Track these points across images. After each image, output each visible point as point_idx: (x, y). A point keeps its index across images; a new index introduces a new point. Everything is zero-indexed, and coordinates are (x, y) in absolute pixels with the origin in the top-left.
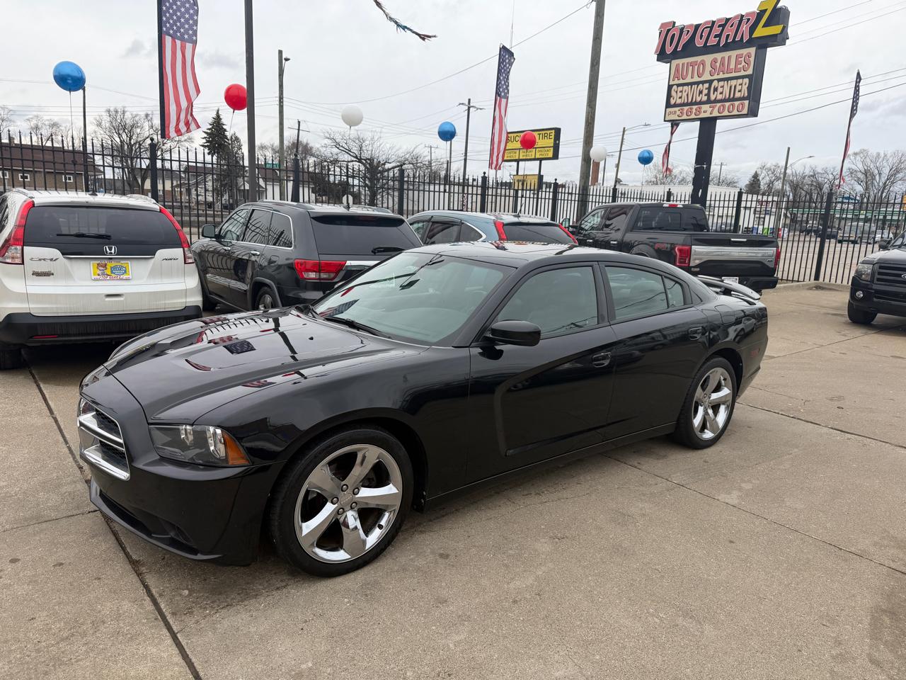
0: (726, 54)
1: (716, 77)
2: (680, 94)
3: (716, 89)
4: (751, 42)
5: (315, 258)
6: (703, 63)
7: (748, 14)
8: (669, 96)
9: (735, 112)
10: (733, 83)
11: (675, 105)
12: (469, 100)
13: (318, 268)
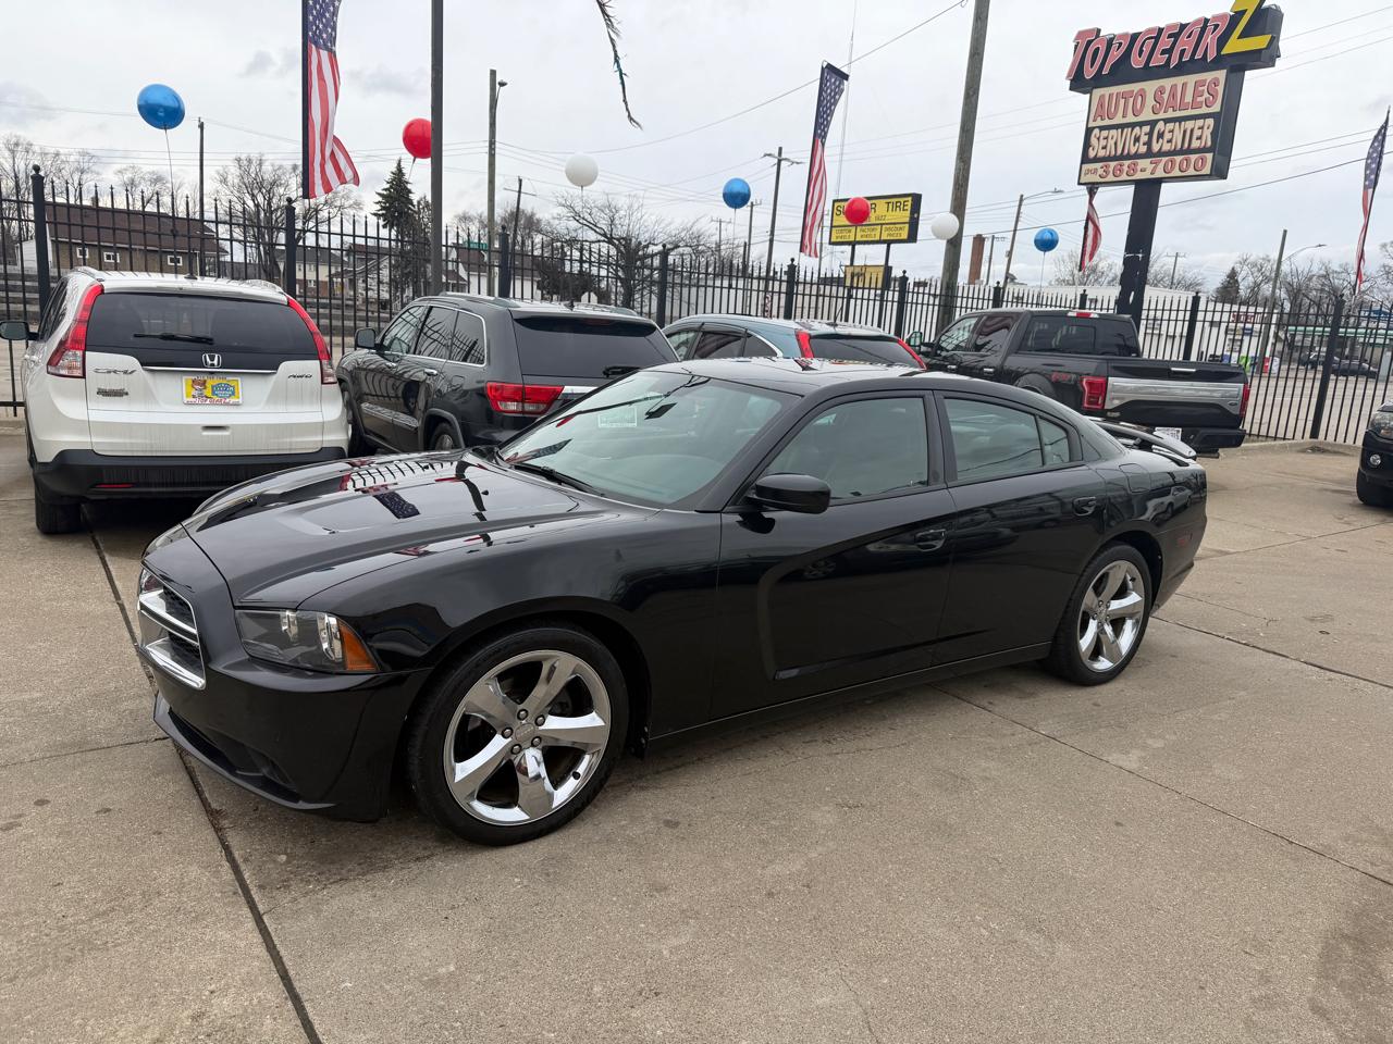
0: (1179, 80)
1: (1162, 115)
2: (1103, 143)
3: (1161, 135)
4: (1219, 62)
5: (516, 381)
6: (1142, 94)
7: (1216, 18)
8: (1087, 145)
9: (1191, 172)
10: (1189, 125)
11: (1096, 160)
12: (780, 149)
13: (521, 395)
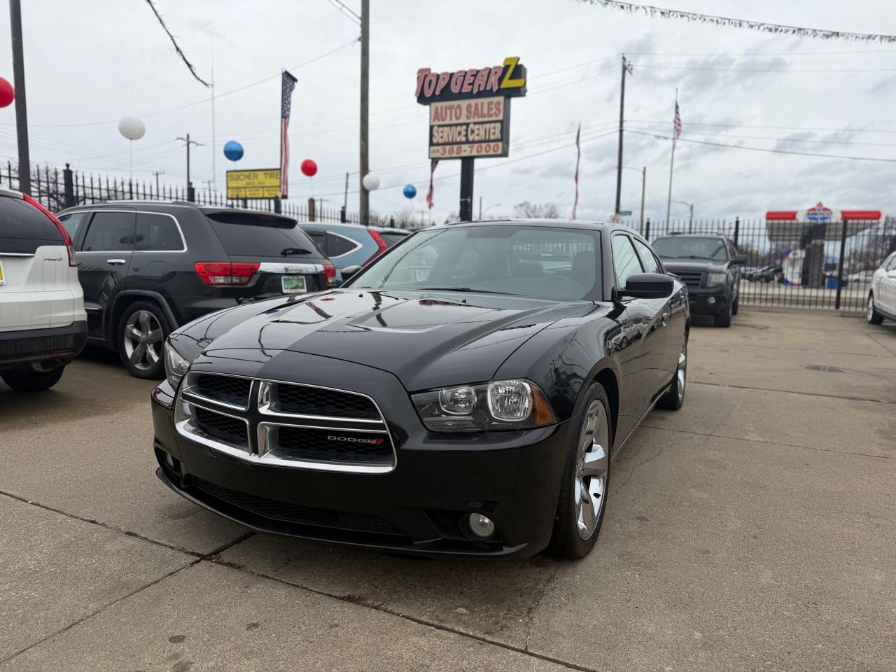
0: (479, 101)
1: (472, 120)
2: (441, 135)
3: (473, 132)
4: (499, 92)
6: (459, 107)
7: (495, 68)
8: (431, 135)
9: (491, 152)
10: (487, 126)
11: (438, 144)
12: (188, 136)
